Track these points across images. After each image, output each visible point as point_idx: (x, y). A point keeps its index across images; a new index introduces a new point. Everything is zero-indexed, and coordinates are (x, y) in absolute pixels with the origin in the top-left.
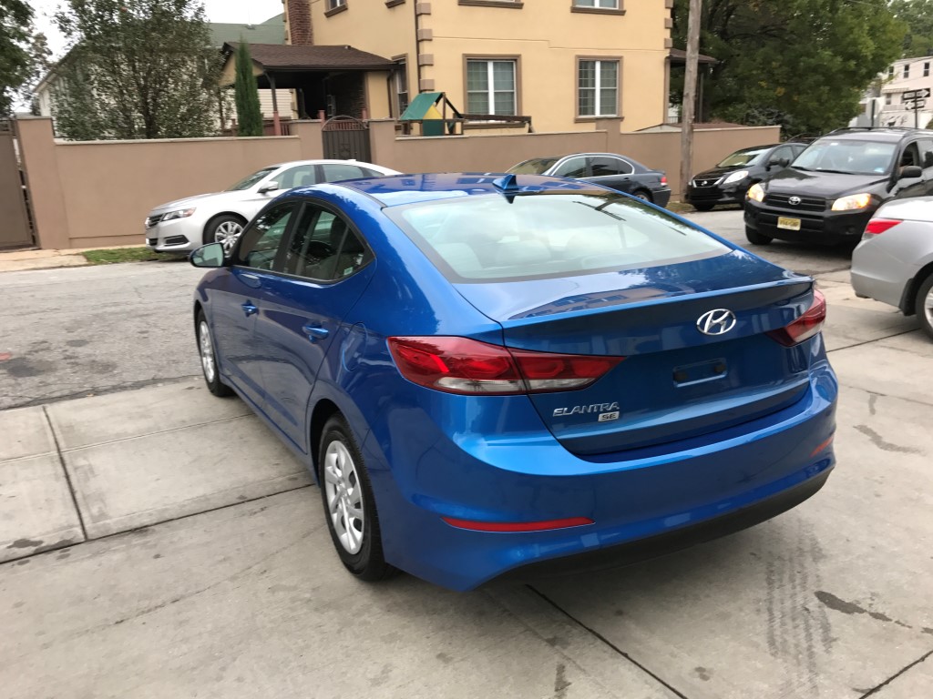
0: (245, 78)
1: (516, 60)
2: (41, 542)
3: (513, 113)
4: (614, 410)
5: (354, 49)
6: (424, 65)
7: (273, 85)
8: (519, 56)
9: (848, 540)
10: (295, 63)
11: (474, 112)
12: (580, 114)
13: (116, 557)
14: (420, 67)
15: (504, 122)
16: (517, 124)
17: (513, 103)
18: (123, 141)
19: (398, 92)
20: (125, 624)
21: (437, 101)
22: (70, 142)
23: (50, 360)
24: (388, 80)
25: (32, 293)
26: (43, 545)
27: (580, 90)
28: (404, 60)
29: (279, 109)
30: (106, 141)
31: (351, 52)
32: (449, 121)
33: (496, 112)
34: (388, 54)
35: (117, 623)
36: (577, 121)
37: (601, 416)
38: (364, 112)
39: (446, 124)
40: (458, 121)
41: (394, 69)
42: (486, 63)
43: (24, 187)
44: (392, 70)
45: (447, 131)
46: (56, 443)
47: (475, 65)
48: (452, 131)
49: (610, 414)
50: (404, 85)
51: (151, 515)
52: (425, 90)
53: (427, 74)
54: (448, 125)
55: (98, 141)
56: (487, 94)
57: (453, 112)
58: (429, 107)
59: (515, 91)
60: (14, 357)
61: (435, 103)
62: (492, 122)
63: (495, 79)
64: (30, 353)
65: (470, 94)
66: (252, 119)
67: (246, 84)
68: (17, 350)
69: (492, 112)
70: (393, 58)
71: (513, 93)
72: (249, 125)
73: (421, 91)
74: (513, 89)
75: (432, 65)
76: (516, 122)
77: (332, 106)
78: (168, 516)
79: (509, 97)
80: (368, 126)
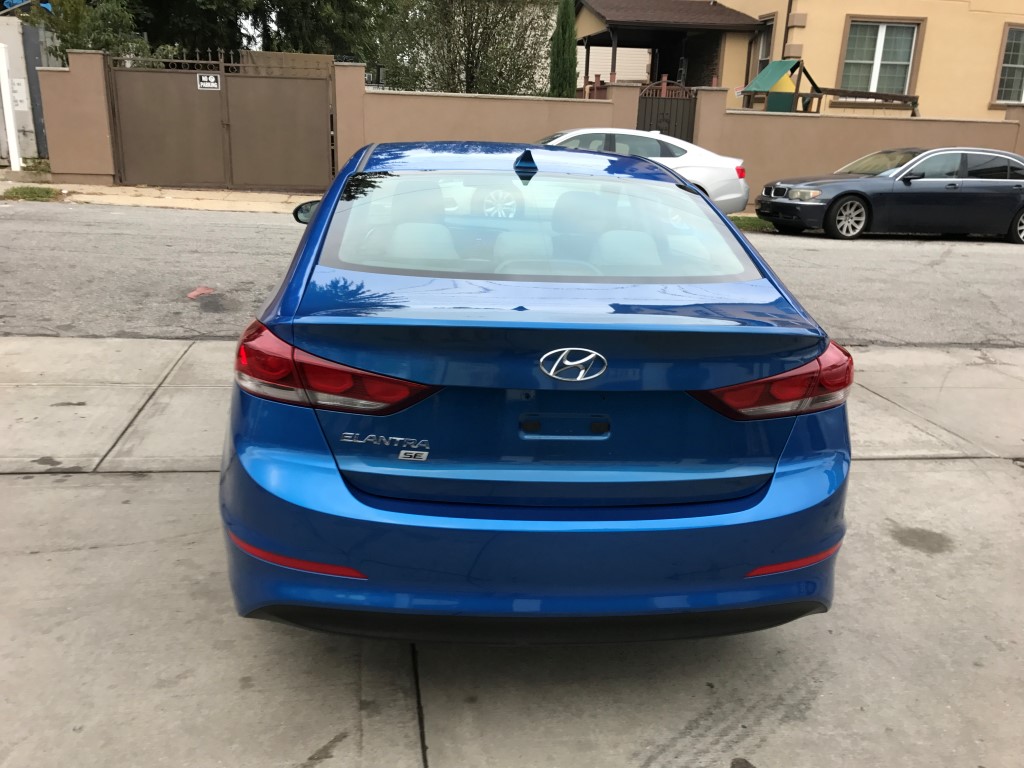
0: (564, 32)
1: (919, 25)
2: (59, 463)
3: (902, 91)
4: (421, 449)
5: (721, 5)
6: (793, 27)
7: (615, 42)
8: (924, 20)
9: (862, 709)
10: (642, 19)
11: (851, 88)
12: (999, 98)
13: (96, 493)
14: (788, 29)
15: (879, 101)
16: (897, 105)
17: (905, 79)
18: (439, 93)
19: (760, 58)
20: (37, 556)
21: (793, 70)
22: (392, 92)
23: (242, 300)
24: (750, 44)
25: (282, 236)
26: (59, 466)
27: (1004, 69)
28: (772, 20)
29: (617, 70)
30: (425, 93)
31: (715, 8)
32: (804, 96)
33: (878, 89)
34: (755, 12)
35: (32, 553)
36: (992, 107)
37: (403, 452)
38: (715, 79)
39: (800, 99)
40: (816, 96)
41: (759, 31)
42: (878, 27)
43: (332, 133)
44: (756, 32)
45: (800, 107)
46: (166, 377)
47: (860, 29)
48: (807, 108)
49: (415, 452)
50: (768, 51)
51: (164, 462)
52: (789, 57)
53: (796, 37)
54: (803, 100)
55: (418, 92)
56: (871, 65)
57: (810, 85)
58: (782, 76)
59: (911, 63)
60: (216, 292)
61: (789, 72)
62: (872, 100)
63: (885, 46)
64: (231, 291)
65: (846, 64)
66: (565, 79)
67: (564, 39)
68: (223, 286)
69: (873, 88)
70: (761, 17)
71: (908, 66)
72: (561, 85)
73: (784, 58)
74: (909, 60)
75: (804, 27)
76: (895, 102)
77: (683, 70)
78: (176, 468)
79: (899, 71)
80: (696, 94)
